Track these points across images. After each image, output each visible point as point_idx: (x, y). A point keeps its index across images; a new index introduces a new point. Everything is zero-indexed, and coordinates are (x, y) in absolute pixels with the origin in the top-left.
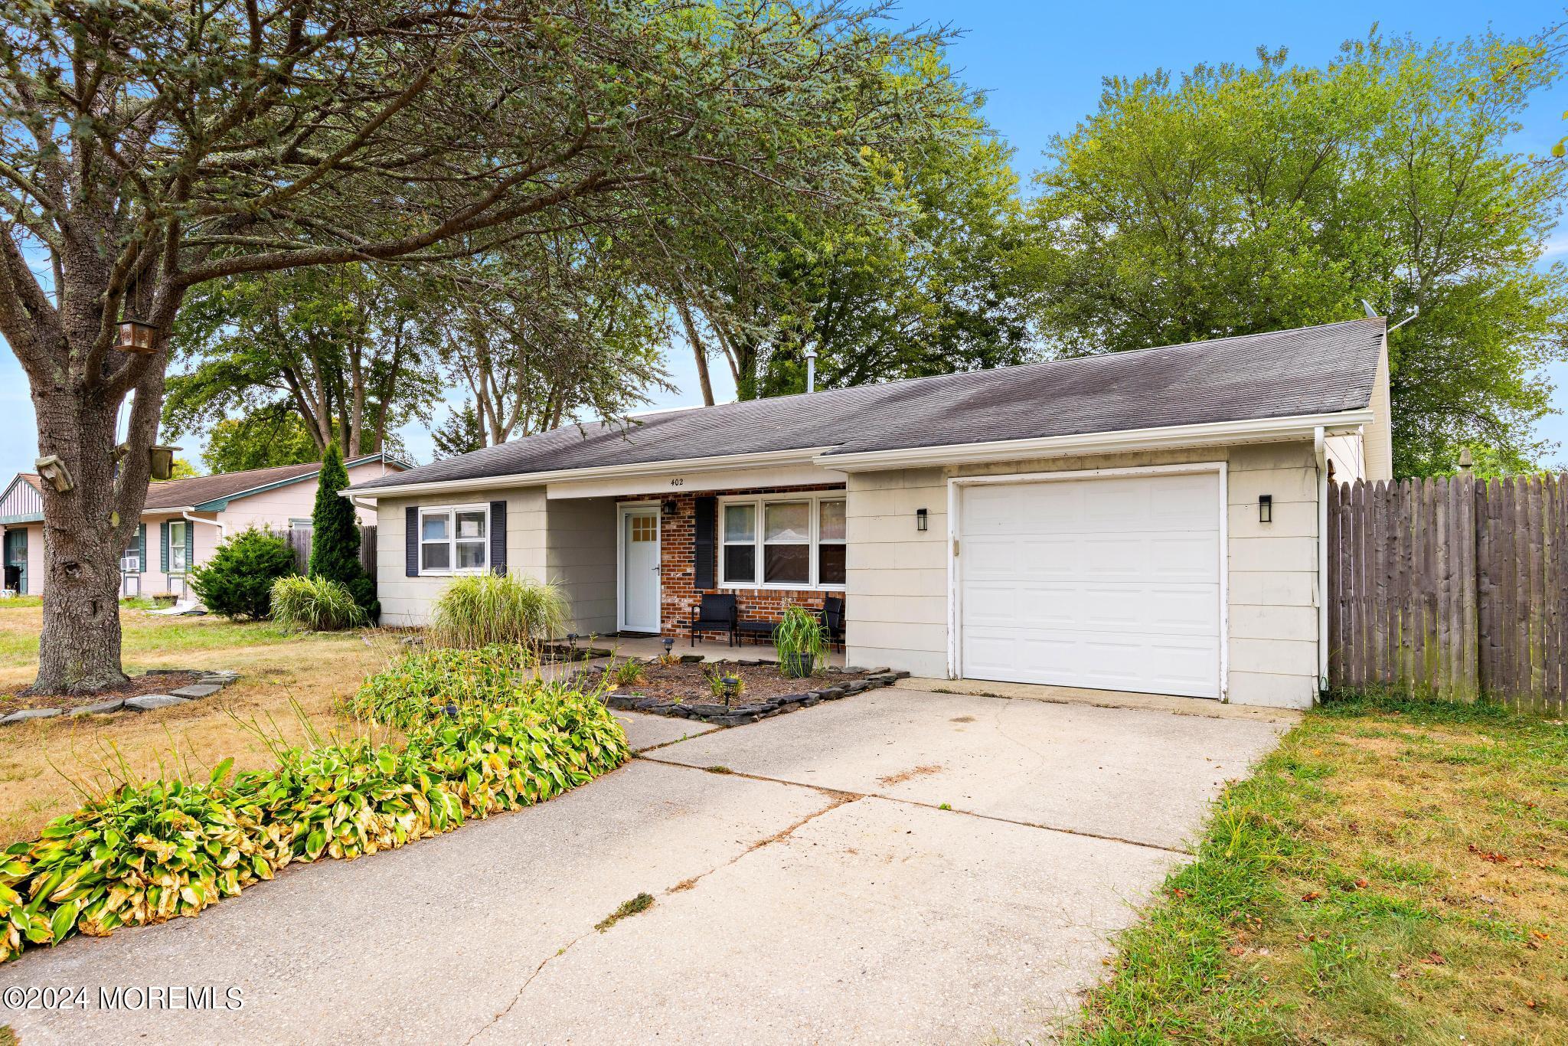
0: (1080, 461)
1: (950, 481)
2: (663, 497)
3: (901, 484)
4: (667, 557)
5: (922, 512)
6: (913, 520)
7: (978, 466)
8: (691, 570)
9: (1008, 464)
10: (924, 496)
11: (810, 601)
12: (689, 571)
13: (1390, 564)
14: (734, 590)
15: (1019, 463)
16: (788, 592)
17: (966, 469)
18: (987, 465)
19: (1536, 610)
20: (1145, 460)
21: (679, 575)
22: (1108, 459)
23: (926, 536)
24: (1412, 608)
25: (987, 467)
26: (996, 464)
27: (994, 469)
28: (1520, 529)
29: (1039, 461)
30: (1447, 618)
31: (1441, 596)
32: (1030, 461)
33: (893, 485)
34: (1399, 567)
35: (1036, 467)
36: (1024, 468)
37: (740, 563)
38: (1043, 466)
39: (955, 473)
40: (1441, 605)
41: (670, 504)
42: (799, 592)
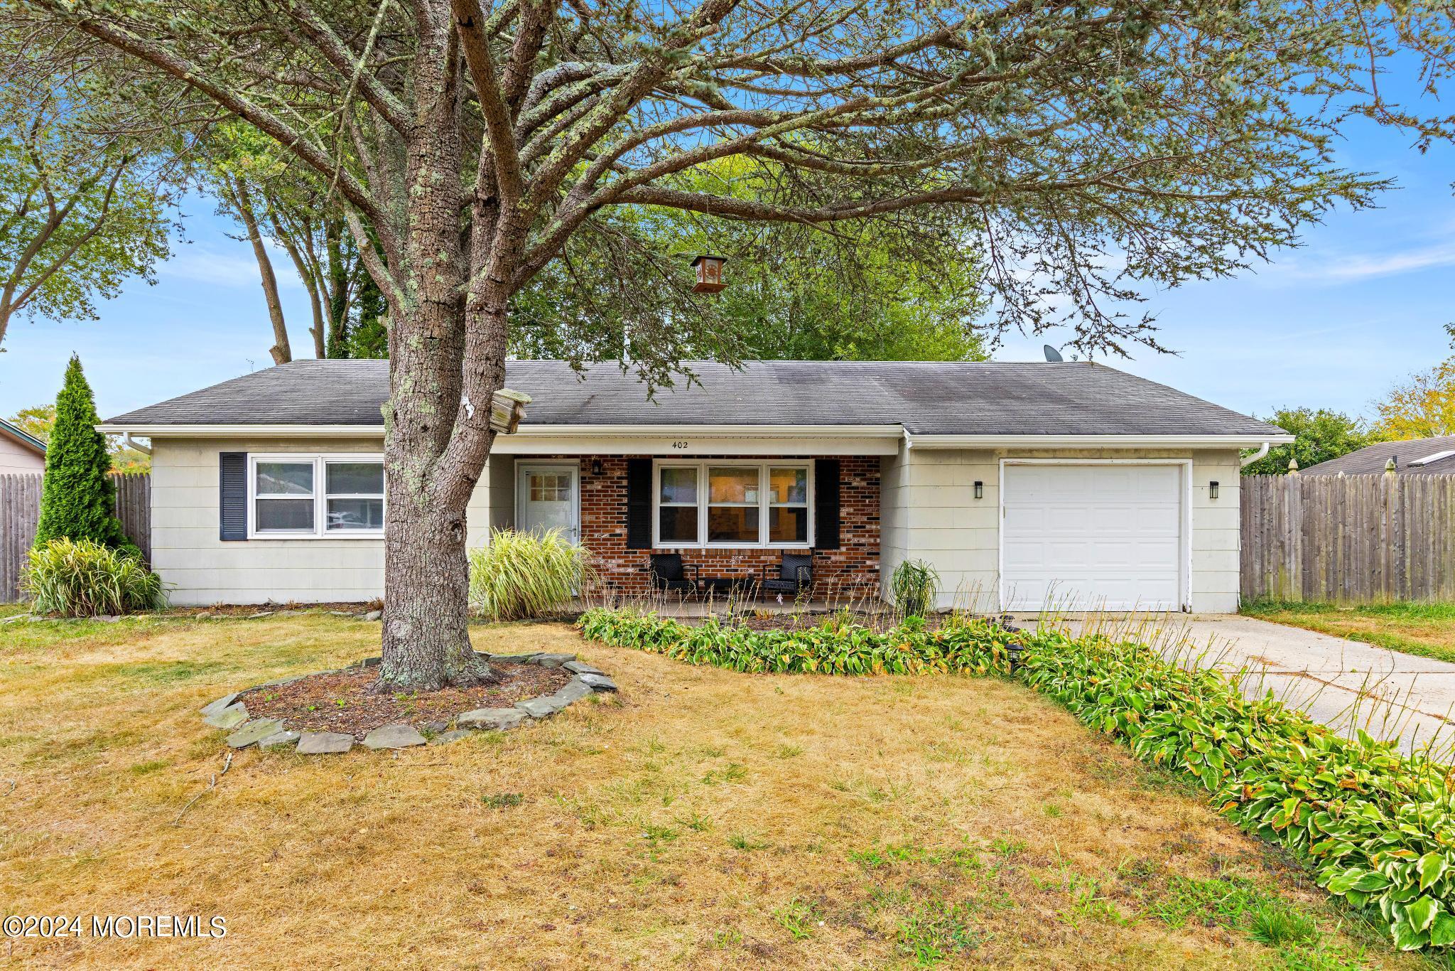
0: (1099, 452)
1: (1002, 461)
2: (584, 458)
3: (959, 461)
4: (588, 518)
5: (978, 484)
6: (971, 491)
7: (1023, 451)
8: (621, 530)
9: (1046, 451)
10: (980, 471)
11: (762, 558)
12: (618, 531)
13: (1262, 525)
14: (677, 550)
15: (1055, 450)
16: (739, 551)
17: (1013, 452)
18: (1031, 451)
19: (1323, 549)
20: (1142, 454)
21: (606, 535)
22: (1118, 452)
23: (980, 503)
24: (1273, 550)
25: (1030, 452)
26: (1037, 450)
27: (1036, 454)
28: (1318, 506)
29: (1070, 450)
30: (1290, 555)
31: (1287, 542)
32: (1063, 450)
33: (952, 461)
34: (1266, 527)
35: (1067, 454)
36: (1058, 454)
37: (680, 524)
38: (1072, 454)
39: (1005, 455)
40: (1287, 548)
41: (594, 466)
42: (752, 550)
